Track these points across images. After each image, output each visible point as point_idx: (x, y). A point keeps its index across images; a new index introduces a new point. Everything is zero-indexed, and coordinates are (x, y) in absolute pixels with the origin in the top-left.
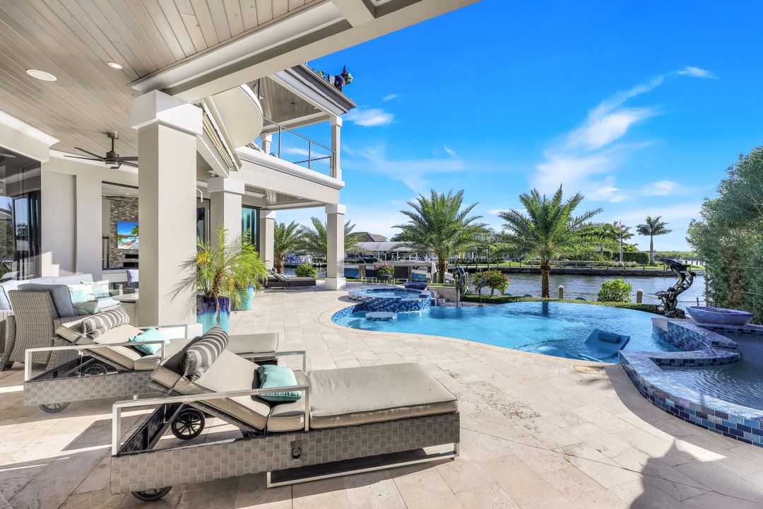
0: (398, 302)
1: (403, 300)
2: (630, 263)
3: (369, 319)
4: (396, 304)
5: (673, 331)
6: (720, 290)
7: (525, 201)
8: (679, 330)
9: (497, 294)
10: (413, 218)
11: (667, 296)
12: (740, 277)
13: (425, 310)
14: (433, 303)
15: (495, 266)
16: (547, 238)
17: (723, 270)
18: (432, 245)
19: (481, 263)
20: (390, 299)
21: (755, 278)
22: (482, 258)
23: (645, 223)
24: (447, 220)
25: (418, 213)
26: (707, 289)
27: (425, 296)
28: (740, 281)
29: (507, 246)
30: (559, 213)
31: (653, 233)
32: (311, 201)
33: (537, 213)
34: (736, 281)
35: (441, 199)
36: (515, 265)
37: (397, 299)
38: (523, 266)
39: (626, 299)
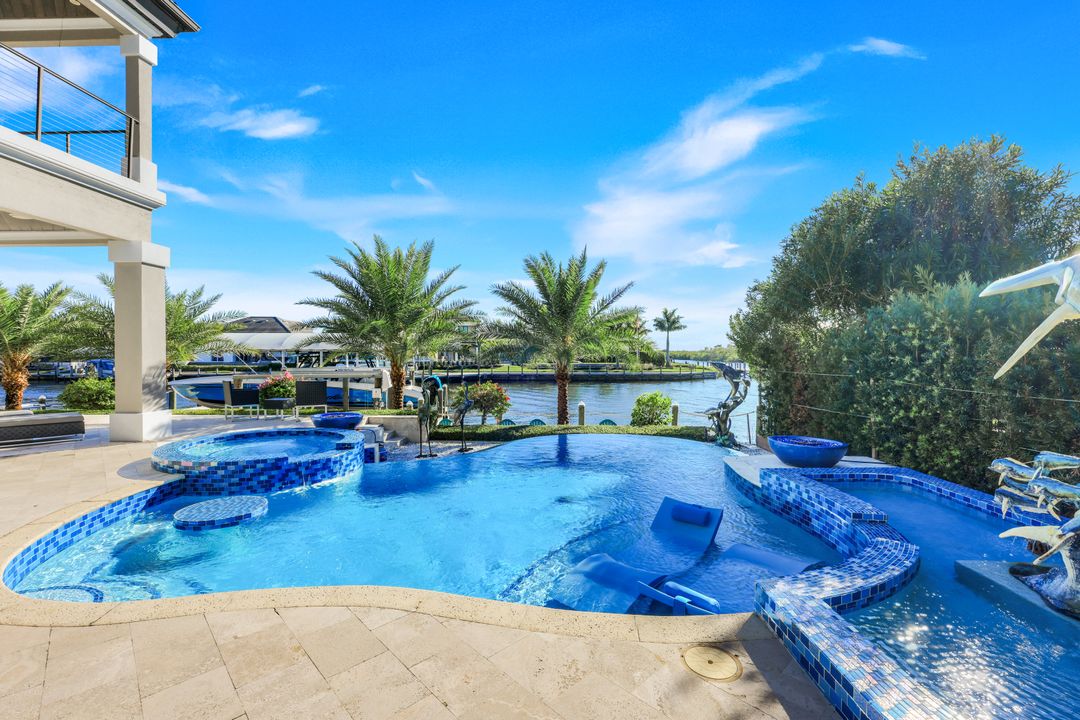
0: (278, 468)
1: (291, 460)
2: (647, 366)
3: (182, 527)
4: (274, 473)
5: (770, 485)
6: (781, 405)
7: (533, 269)
8: (781, 485)
9: (492, 423)
10: (342, 288)
11: (718, 415)
12: (806, 388)
13: (348, 476)
14: (368, 456)
15: (487, 372)
16: (565, 330)
17: (784, 376)
18: (377, 339)
19: (469, 368)
20: (258, 462)
21: (828, 389)
22: (470, 360)
23: (661, 316)
24: (407, 294)
25: (350, 279)
26: (761, 402)
27: (349, 447)
28: (806, 392)
29: (505, 342)
30: (581, 291)
31: (669, 329)
32: (65, 229)
33: (550, 290)
34: (800, 393)
35: (395, 255)
36: (516, 370)
37: (278, 460)
38: (526, 371)
39: (665, 420)
